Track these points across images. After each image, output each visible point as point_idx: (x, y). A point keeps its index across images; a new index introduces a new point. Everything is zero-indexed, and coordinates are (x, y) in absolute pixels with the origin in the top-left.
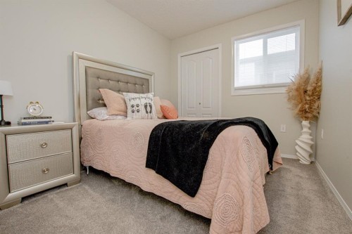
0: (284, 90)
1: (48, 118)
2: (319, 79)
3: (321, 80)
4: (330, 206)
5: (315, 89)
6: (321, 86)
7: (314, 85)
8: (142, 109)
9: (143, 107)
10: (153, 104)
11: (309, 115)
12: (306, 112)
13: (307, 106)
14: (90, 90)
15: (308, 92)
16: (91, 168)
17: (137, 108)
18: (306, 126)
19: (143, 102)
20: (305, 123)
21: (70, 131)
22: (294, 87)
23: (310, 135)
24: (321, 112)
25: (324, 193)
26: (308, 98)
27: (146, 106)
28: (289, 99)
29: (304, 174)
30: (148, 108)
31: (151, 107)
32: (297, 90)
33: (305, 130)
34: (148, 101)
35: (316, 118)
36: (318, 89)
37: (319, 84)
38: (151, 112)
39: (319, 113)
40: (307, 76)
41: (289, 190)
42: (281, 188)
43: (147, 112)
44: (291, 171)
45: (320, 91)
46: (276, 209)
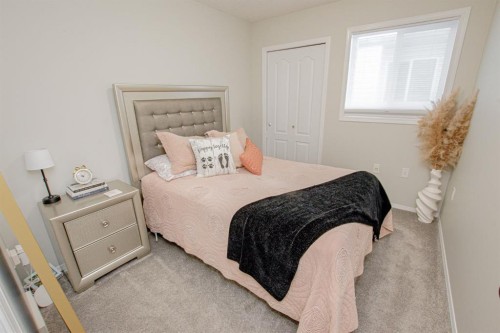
0: (415, 121)
1: (100, 185)
2: (467, 117)
3: (470, 119)
4: (434, 296)
5: (459, 129)
6: (467, 128)
7: (459, 125)
8: (216, 162)
9: (217, 161)
10: (229, 154)
11: (443, 164)
12: (439, 159)
13: (442, 152)
14: (144, 134)
15: (448, 133)
16: (160, 235)
17: (210, 163)
18: (435, 177)
19: (217, 152)
20: (436, 173)
21: (130, 202)
22: (430, 123)
23: (439, 188)
24: (460, 163)
25: (433, 276)
26: (446, 141)
27: (220, 159)
28: (420, 135)
29: (418, 243)
30: (224, 160)
31: (227, 158)
32: (433, 127)
33: (433, 181)
34: (223, 151)
35: (451, 168)
36: (462, 131)
37: (466, 125)
38: (227, 166)
39: (456, 163)
40: (452, 105)
41: (392, 269)
42: (384, 266)
43: (223, 167)
44: (403, 236)
45: (465, 134)
46: (371, 298)
